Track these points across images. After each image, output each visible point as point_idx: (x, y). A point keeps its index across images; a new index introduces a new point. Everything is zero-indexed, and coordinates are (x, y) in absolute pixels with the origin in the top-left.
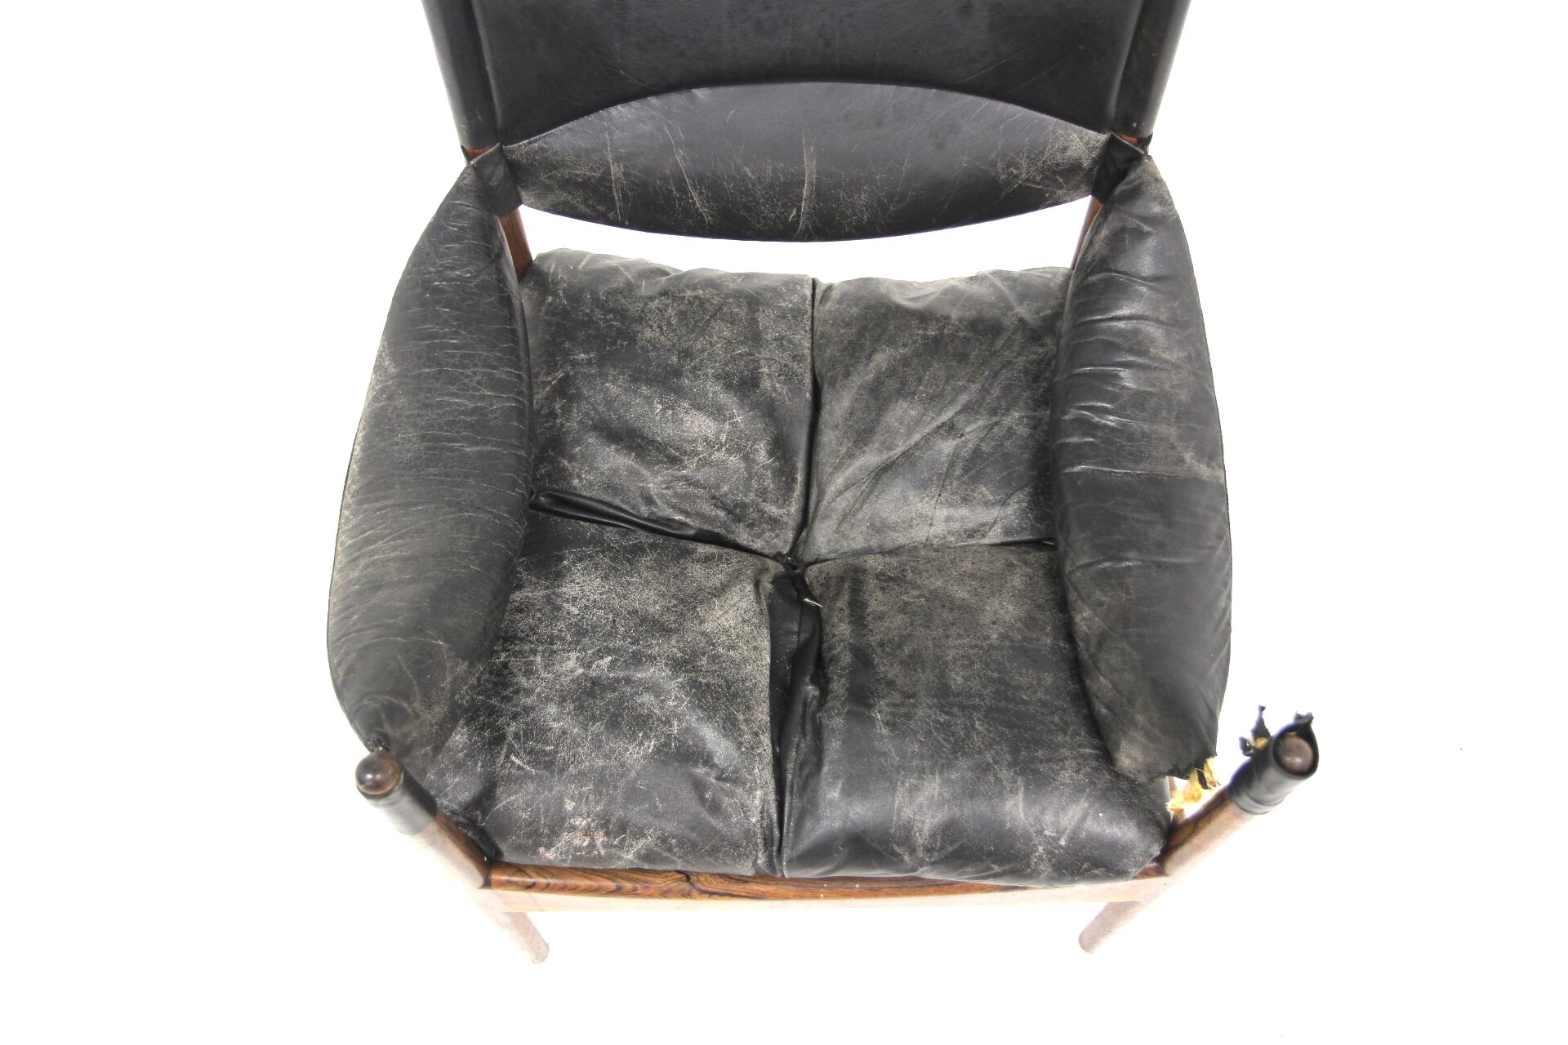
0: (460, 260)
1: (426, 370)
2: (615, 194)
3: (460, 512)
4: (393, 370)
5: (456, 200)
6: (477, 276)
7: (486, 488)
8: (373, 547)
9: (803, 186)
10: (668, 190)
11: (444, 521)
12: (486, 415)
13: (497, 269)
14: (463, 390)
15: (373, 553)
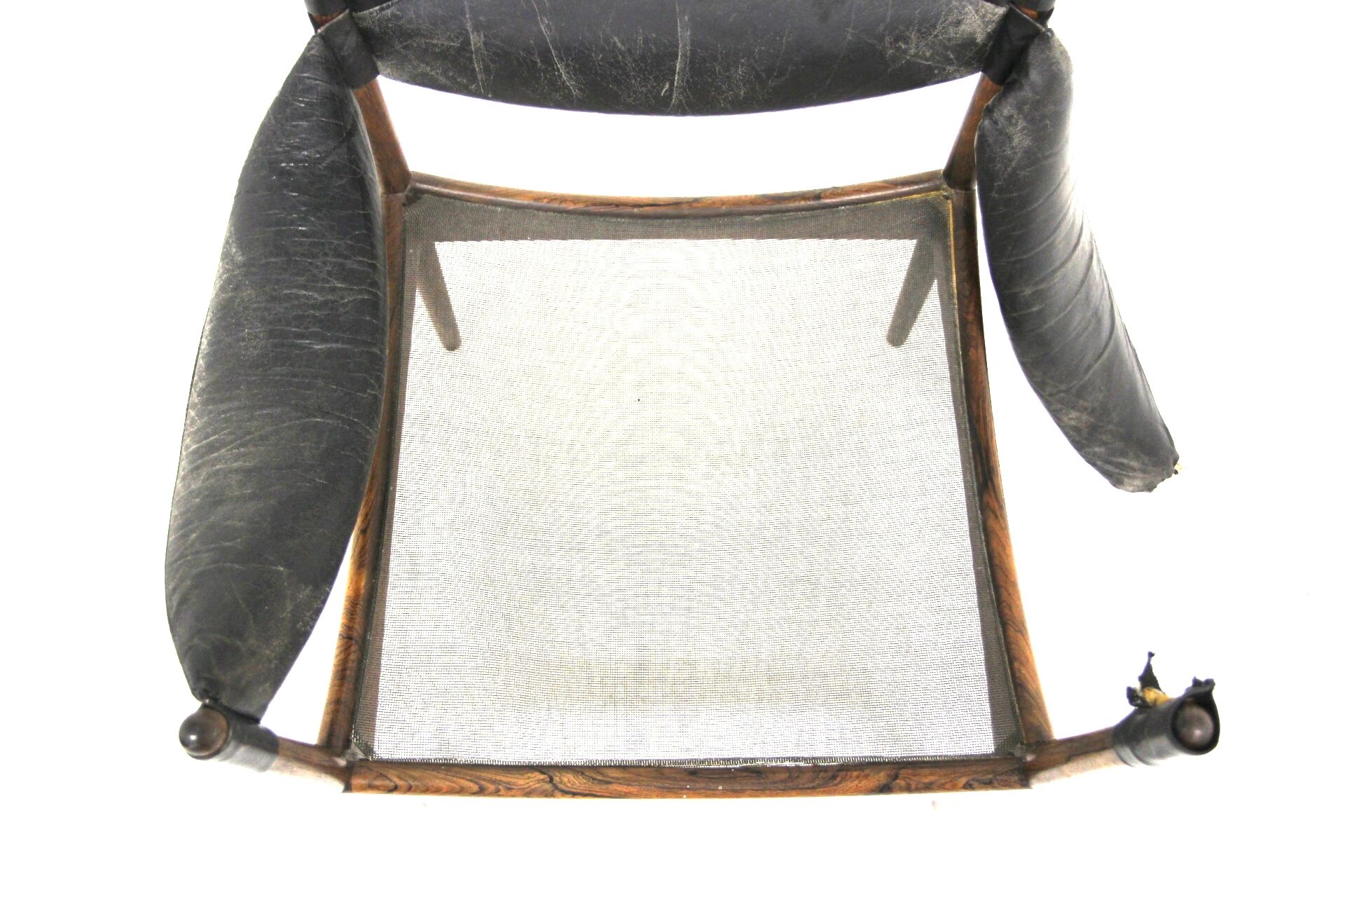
0: (308, 139)
1: (273, 260)
2: (476, 65)
3: (307, 417)
4: (240, 259)
5: (303, 72)
6: (327, 156)
7: (335, 391)
8: (216, 454)
9: (677, 58)
10: (532, 61)
11: (289, 428)
12: (337, 310)
13: (349, 148)
14: (313, 281)
15: (217, 460)
